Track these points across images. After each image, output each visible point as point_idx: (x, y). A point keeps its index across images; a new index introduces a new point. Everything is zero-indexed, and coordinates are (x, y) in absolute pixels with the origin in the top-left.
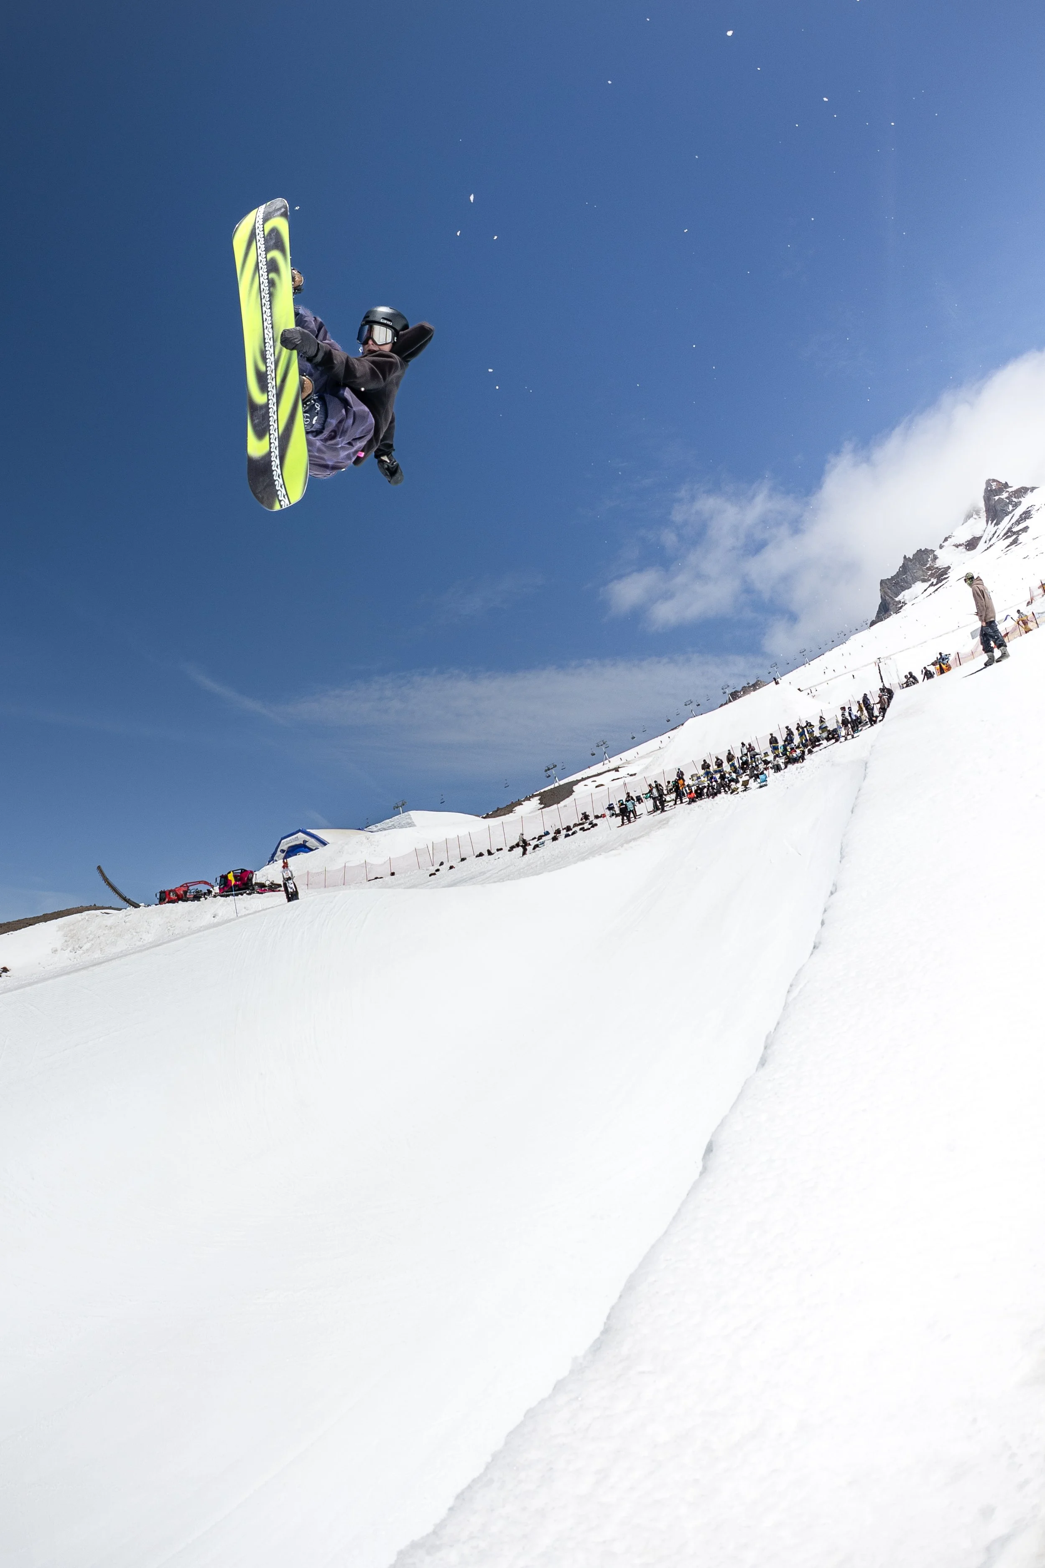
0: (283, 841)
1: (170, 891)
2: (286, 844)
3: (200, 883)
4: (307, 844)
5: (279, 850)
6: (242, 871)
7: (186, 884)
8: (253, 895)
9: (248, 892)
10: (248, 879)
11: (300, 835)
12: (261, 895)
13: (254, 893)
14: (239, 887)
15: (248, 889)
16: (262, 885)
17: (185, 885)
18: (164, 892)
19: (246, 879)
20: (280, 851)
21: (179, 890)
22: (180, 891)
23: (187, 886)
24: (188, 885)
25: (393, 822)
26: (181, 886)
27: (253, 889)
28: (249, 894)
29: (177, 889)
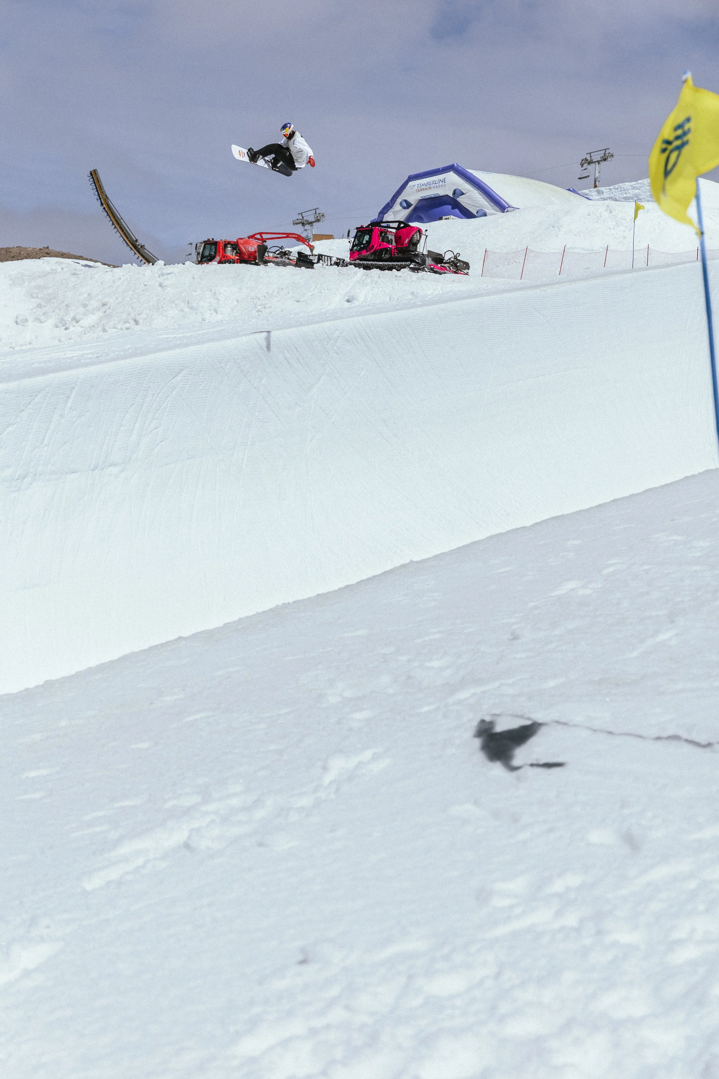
0: (411, 184)
1: (226, 244)
2: (418, 191)
3: (287, 237)
4: (461, 199)
5: (399, 200)
6: (399, 225)
7: (261, 234)
8: (421, 274)
9: (412, 266)
10: (410, 241)
11: (452, 177)
12: (438, 275)
13: (423, 270)
14: (391, 254)
15: (412, 261)
16: (438, 259)
17: (258, 236)
18: (215, 244)
19: (407, 241)
20: (401, 204)
21: (246, 243)
22: (247, 246)
23: (260, 237)
24: (265, 236)
25: (637, 188)
26: (249, 237)
27: (424, 262)
28: (413, 270)
29: (241, 241)
